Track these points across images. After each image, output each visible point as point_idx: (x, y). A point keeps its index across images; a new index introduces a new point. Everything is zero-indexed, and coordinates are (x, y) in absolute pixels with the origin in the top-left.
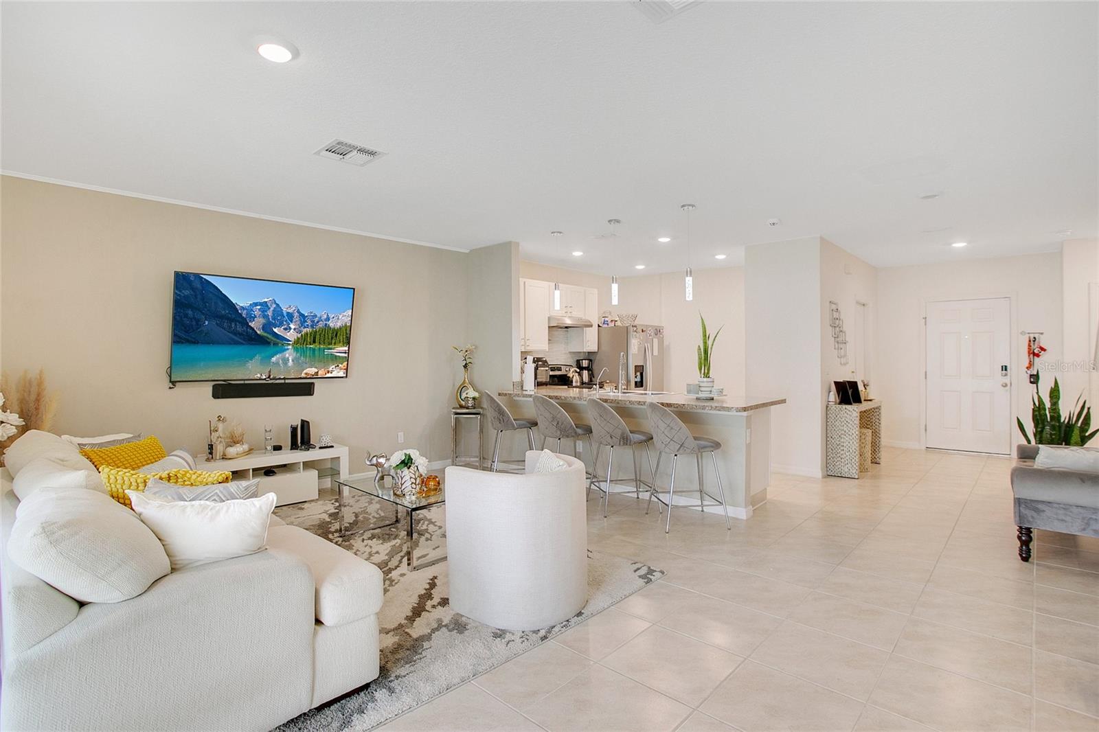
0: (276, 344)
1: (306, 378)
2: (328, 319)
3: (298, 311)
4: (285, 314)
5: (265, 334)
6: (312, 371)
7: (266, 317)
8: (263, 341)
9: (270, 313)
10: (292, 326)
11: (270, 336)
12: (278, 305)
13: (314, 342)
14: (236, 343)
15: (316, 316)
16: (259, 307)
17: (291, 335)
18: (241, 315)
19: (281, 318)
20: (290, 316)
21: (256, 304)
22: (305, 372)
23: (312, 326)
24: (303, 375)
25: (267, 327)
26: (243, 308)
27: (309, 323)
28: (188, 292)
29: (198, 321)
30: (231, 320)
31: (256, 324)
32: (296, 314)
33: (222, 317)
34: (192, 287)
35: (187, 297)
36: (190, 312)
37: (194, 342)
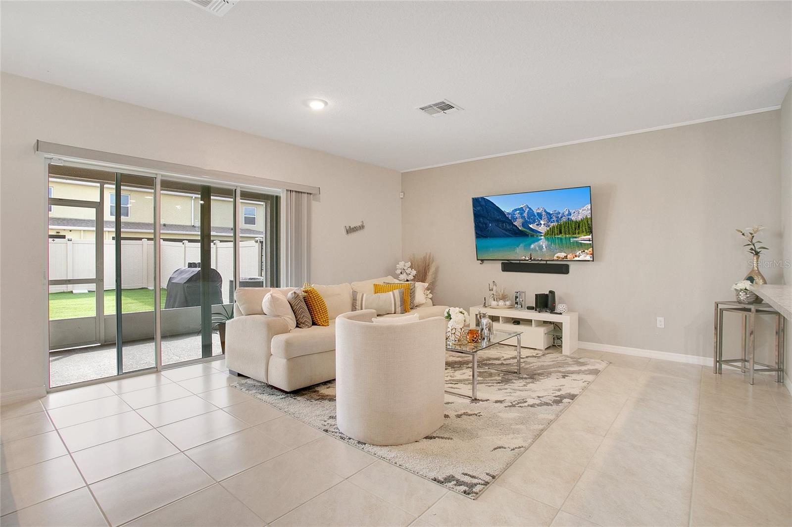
0: (532, 236)
1: (557, 260)
2: (570, 214)
3: (545, 211)
4: (536, 214)
5: (524, 229)
6: (562, 255)
7: (523, 217)
8: (524, 234)
9: (525, 215)
10: (542, 222)
11: (527, 231)
12: (530, 208)
13: (561, 233)
14: (508, 236)
15: (559, 213)
16: (518, 212)
17: (543, 229)
18: (508, 218)
19: (534, 217)
20: (540, 215)
21: (516, 210)
22: (556, 255)
23: (557, 221)
24: (555, 258)
25: (525, 224)
26: (509, 214)
27: (555, 219)
28: (479, 208)
29: (486, 224)
30: (503, 222)
31: (518, 223)
32: (544, 213)
33: (498, 221)
34: (481, 206)
35: (479, 211)
36: (481, 219)
37: (486, 237)
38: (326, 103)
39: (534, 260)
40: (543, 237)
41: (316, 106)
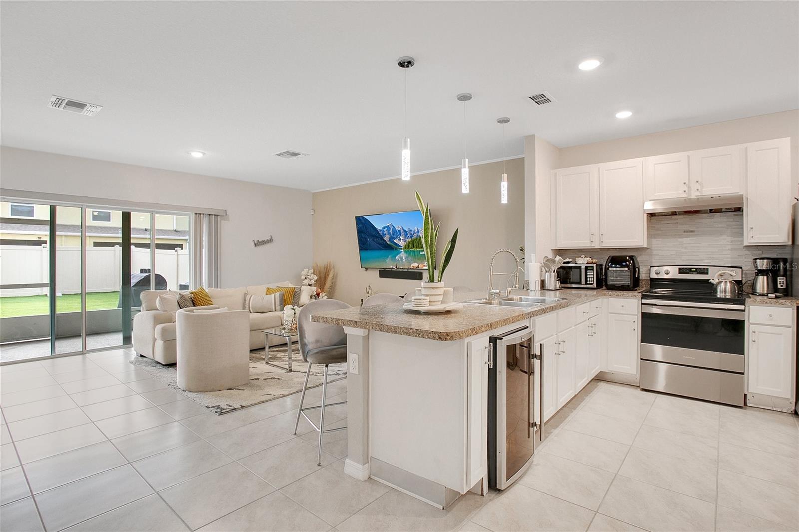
0: (396, 249)
1: (413, 269)
2: (418, 231)
3: (403, 229)
4: (397, 231)
5: (391, 244)
6: (416, 265)
7: (389, 233)
8: (390, 247)
9: (391, 231)
10: (402, 238)
11: (393, 245)
12: (393, 226)
13: (414, 247)
14: (380, 249)
15: (412, 230)
16: (386, 229)
17: (402, 243)
18: (380, 234)
19: (396, 234)
20: (400, 231)
21: (384, 227)
22: (412, 265)
23: (411, 238)
24: (412, 267)
25: (391, 239)
26: (380, 230)
27: (409, 235)
28: (360, 225)
29: (366, 239)
30: (377, 237)
31: (386, 238)
32: (402, 230)
33: (373, 236)
34: (362, 223)
35: (360, 228)
36: (362, 235)
37: (366, 249)
38: (204, 154)
39: (398, 269)
40: (403, 250)
41: (197, 155)
